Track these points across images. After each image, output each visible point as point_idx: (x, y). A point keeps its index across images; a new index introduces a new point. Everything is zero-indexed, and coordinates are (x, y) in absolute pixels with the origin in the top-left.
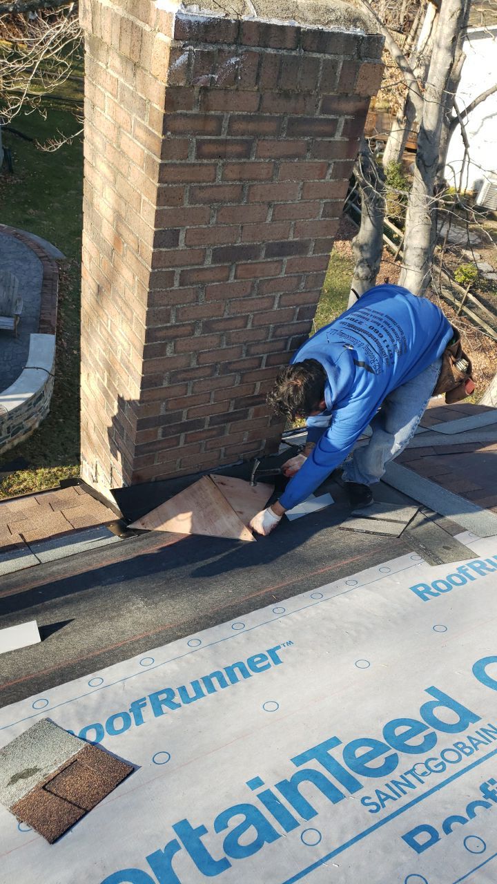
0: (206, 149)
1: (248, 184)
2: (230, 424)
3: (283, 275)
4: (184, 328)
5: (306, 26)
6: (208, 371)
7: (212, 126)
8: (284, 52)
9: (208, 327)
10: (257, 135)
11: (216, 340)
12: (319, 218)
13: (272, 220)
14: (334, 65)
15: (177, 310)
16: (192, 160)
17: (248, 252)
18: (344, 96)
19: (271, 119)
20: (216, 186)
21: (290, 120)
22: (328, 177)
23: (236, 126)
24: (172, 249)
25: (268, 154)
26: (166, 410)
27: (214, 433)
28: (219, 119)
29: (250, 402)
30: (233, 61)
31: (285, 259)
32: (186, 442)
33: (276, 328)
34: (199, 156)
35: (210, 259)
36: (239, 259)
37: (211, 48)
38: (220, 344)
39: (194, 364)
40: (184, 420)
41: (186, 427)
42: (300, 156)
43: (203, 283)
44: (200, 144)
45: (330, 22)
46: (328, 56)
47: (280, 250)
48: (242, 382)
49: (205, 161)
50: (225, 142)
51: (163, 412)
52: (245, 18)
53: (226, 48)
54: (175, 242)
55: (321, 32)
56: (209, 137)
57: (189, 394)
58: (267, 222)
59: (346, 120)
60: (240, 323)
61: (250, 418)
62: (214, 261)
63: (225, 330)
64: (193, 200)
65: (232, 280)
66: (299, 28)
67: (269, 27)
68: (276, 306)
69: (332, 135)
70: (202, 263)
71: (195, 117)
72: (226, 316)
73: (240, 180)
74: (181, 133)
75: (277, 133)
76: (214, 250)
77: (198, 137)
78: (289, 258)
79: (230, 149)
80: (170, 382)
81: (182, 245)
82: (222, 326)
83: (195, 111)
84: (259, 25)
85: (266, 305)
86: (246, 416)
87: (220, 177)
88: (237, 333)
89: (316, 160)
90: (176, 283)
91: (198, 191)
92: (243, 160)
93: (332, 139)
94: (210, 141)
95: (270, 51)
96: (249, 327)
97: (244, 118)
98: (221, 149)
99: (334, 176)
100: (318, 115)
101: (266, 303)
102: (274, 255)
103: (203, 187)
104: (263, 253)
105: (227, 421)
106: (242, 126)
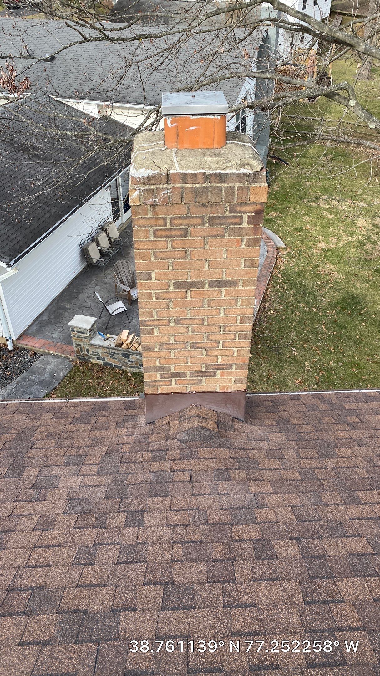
0: (159, 233)
1: (189, 250)
2: (205, 378)
3: (223, 297)
4: (162, 321)
5: (210, 172)
6: (183, 346)
7: (161, 222)
8: (198, 185)
9: (178, 322)
10: (191, 226)
11: (185, 330)
12: (242, 267)
13: (209, 268)
14: (232, 189)
15: (157, 311)
16: (152, 238)
17: (196, 285)
18: (244, 204)
19: (197, 217)
20: (169, 251)
21: (209, 217)
22: (243, 246)
23: (176, 222)
24: (149, 281)
25: (199, 235)
26: (160, 364)
27: (194, 382)
28: (165, 219)
29: (216, 367)
30: (166, 192)
31: (223, 289)
32: (175, 384)
33: (225, 327)
34: (155, 237)
35: (172, 287)
36: (191, 288)
37: (152, 187)
38: (188, 331)
39: (172, 341)
40: (172, 371)
41: (175, 375)
42: (220, 235)
43: (170, 299)
44: (155, 231)
45: (225, 168)
46: (226, 185)
47: (220, 284)
48: (207, 355)
49: (160, 239)
50: (170, 230)
51: (158, 365)
52: (171, 172)
53: (161, 186)
54: (150, 279)
55: (220, 174)
56: (160, 228)
57: (173, 357)
58: (206, 269)
59: (249, 216)
60: (198, 321)
61: (218, 376)
62: (175, 288)
63: (190, 324)
64: (156, 257)
65: (188, 298)
66: (205, 173)
67: (185, 174)
68: (222, 314)
69: (241, 224)
70: (168, 289)
71: (150, 218)
72: (188, 317)
73: (183, 248)
74: (143, 226)
75: (203, 224)
76: (174, 283)
77: (154, 228)
78: (226, 289)
79: (173, 233)
80: (159, 349)
81: (154, 279)
82: (187, 322)
83: (150, 215)
84: (180, 174)
85: (216, 313)
86: (215, 376)
87: (170, 247)
88: (198, 327)
89: (232, 237)
90: (154, 298)
91: (158, 254)
92: (183, 238)
93: (241, 226)
94: (161, 230)
95: (188, 185)
96: (206, 324)
97: (181, 218)
98: (168, 233)
99: (248, 245)
100: (227, 214)
102: (215, 287)
103: (161, 252)
104: (207, 286)
105: (202, 376)
106: (179, 222)
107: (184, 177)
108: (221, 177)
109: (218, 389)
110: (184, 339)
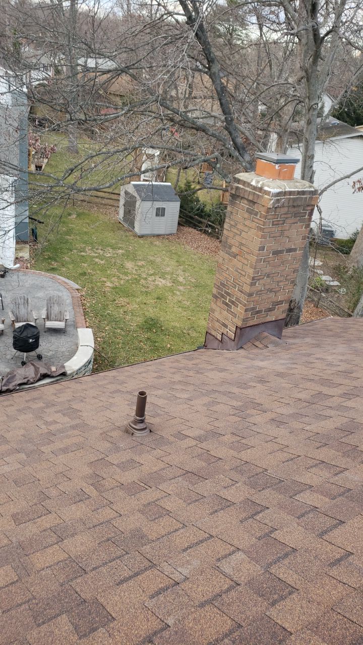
0: (275, 223)
1: (283, 232)
3: (289, 259)
4: (262, 276)
5: (300, 190)
6: (266, 291)
7: (276, 217)
8: (295, 197)
9: (268, 276)
10: (287, 218)
12: (300, 241)
13: (288, 242)
14: (306, 198)
15: (261, 270)
17: (281, 252)
18: (308, 206)
19: (290, 213)
20: (275, 233)
21: (295, 213)
25: (289, 223)
26: (254, 305)
27: (265, 315)
28: (278, 215)
29: (277, 303)
30: (283, 200)
31: (291, 254)
32: (257, 318)
33: (286, 277)
34: (272, 225)
35: (271, 254)
36: (279, 254)
37: (279, 198)
38: (271, 281)
39: (263, 289)
40: (257, 310)
41: (258, 312)
42: (297, 223)
43: (269, 261)
45: (305, 188)
46: (305, 196)
47: (290, 250)
48: (275, 296)
51: (252, 306)
52: (286, 190)
53: (282, 197)
54: (264, 250)
55: (303, 191)
56: (275, 220)
57: (260, 300)
60: (276, 274)
61: (276, 310)
65: (276, 261)
66: (298, 191)
67: (291, 191)
68: (287, 269)
69: (305, 216)
70: (269, 255)
71: (273, 215)
72: (273, 272)
73: (281, 231)
74: (270, 219)
75: (291, 217)
76: (273, 251)
77: (273, 220)
79: (280, 222)
82: (272, 275)
83: (273, 213)
84: (289, 191)
86: (275, 310)
87: (277, 230)
88: (276, 278)
89: (300, 224)
90: (263, 262)
92: (282, 225)
93: (305, 218)
95: (292, 197)
96: (279, 276)
97: (285, 214)
98: (277, 223)
99: (305, 228)
100: (301, 211)
101: (285, 268)
102: (288, 252)
103: (272, 233)
104: (285, 252)
105: (269, 311)
106: (283, 216)
107: (291, 193)
108: (303, 193)
109: (274, 319)
110: (267, 287)
